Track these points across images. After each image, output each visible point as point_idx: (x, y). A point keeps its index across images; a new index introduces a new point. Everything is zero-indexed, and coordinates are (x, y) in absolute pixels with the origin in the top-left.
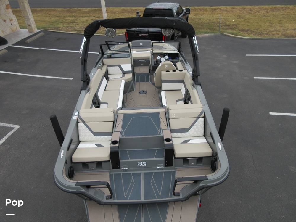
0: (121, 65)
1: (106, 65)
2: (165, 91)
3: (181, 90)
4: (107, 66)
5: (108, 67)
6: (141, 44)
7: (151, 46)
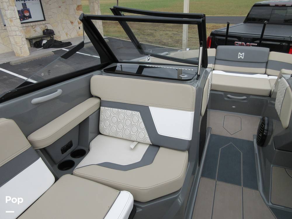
1: (100, 98)
4: (102, 103)
5: (102, 108)
6: (241, 56)
7: (267, 63)
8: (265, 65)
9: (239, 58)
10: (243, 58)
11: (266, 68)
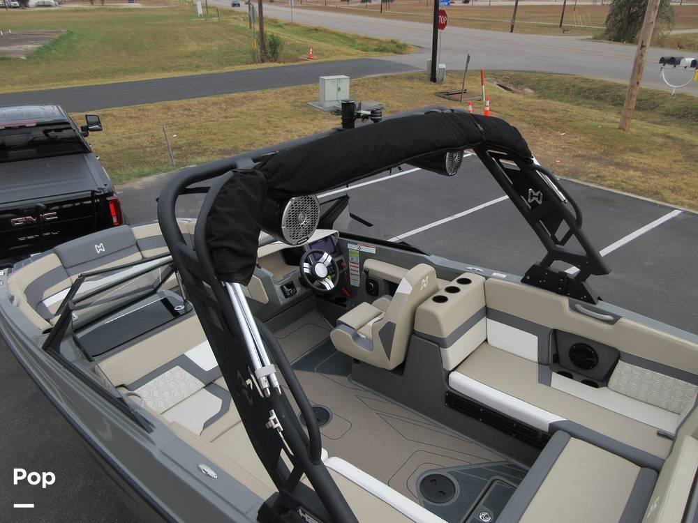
0: (187, 354)
1: (122, 386)
2: (454, 369)
3: (486, 340)
4: (131, 388)
6: (100, 248)
7: (137, 244)
8: (135, 247)
9: (98, 252)
10: (104, 250)
11: (140, 251)
